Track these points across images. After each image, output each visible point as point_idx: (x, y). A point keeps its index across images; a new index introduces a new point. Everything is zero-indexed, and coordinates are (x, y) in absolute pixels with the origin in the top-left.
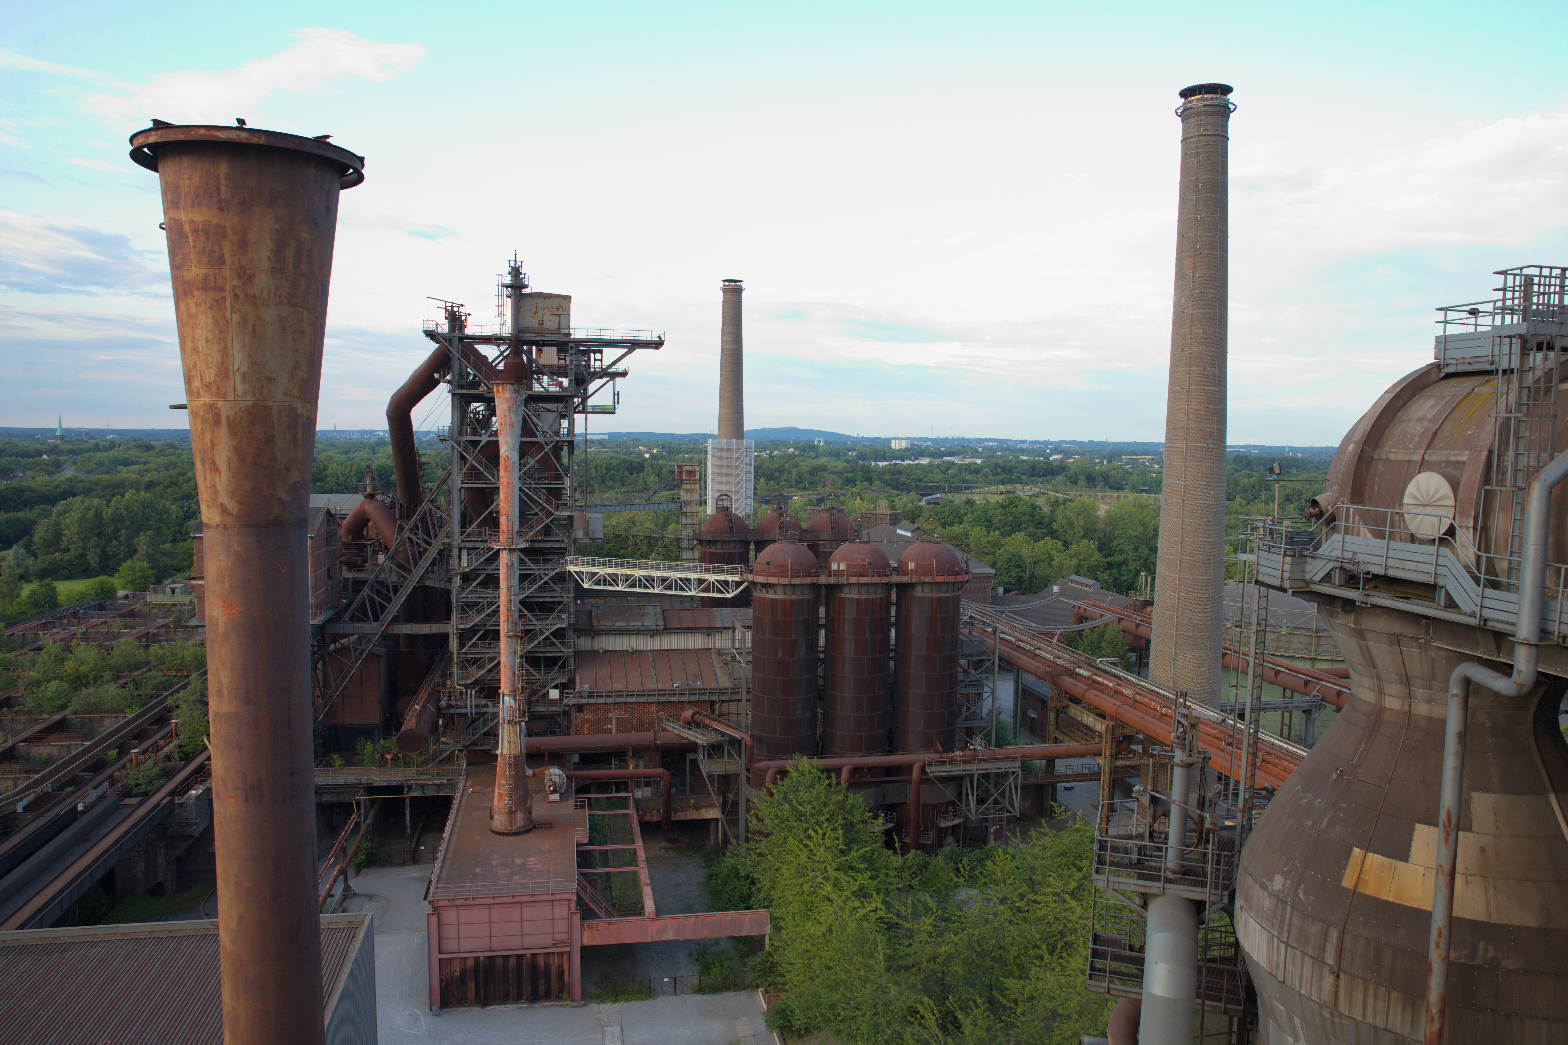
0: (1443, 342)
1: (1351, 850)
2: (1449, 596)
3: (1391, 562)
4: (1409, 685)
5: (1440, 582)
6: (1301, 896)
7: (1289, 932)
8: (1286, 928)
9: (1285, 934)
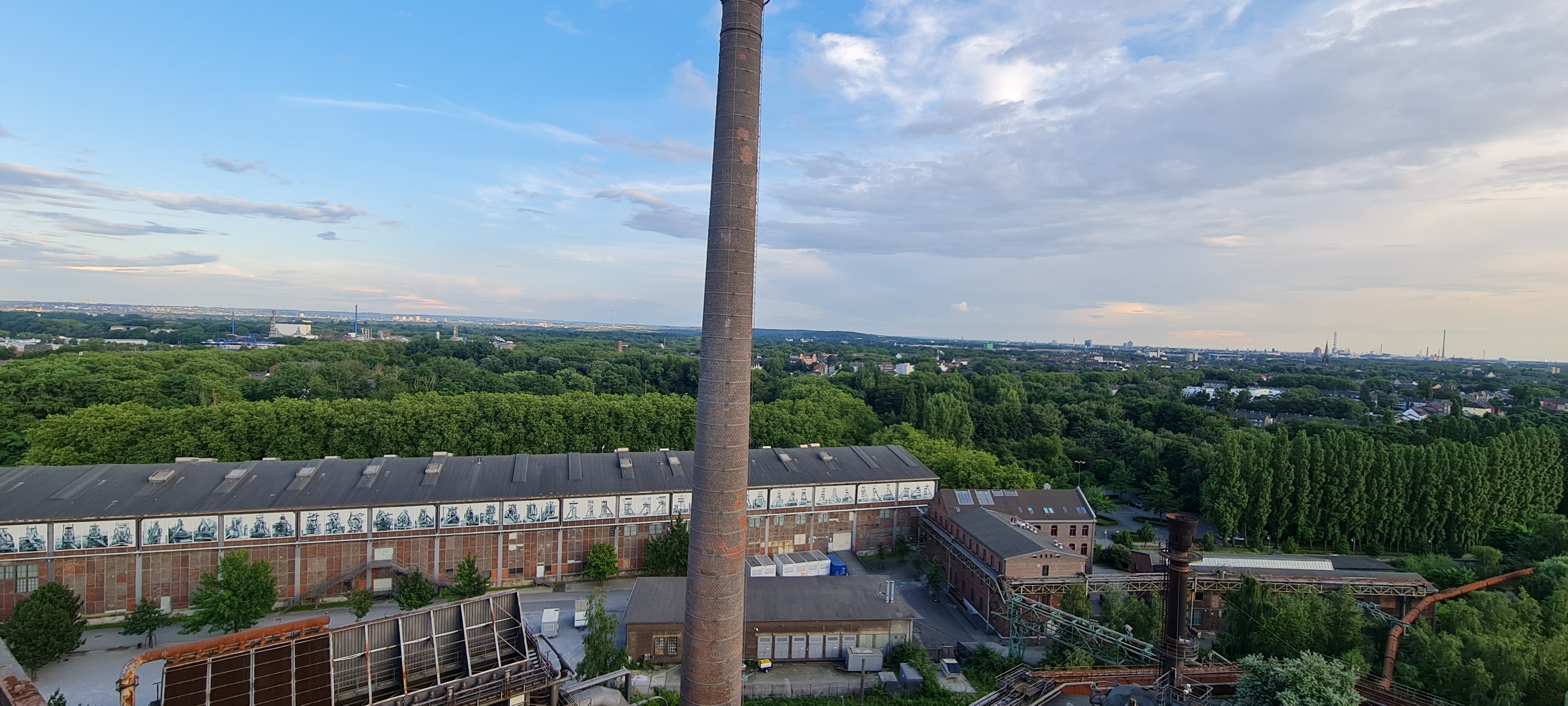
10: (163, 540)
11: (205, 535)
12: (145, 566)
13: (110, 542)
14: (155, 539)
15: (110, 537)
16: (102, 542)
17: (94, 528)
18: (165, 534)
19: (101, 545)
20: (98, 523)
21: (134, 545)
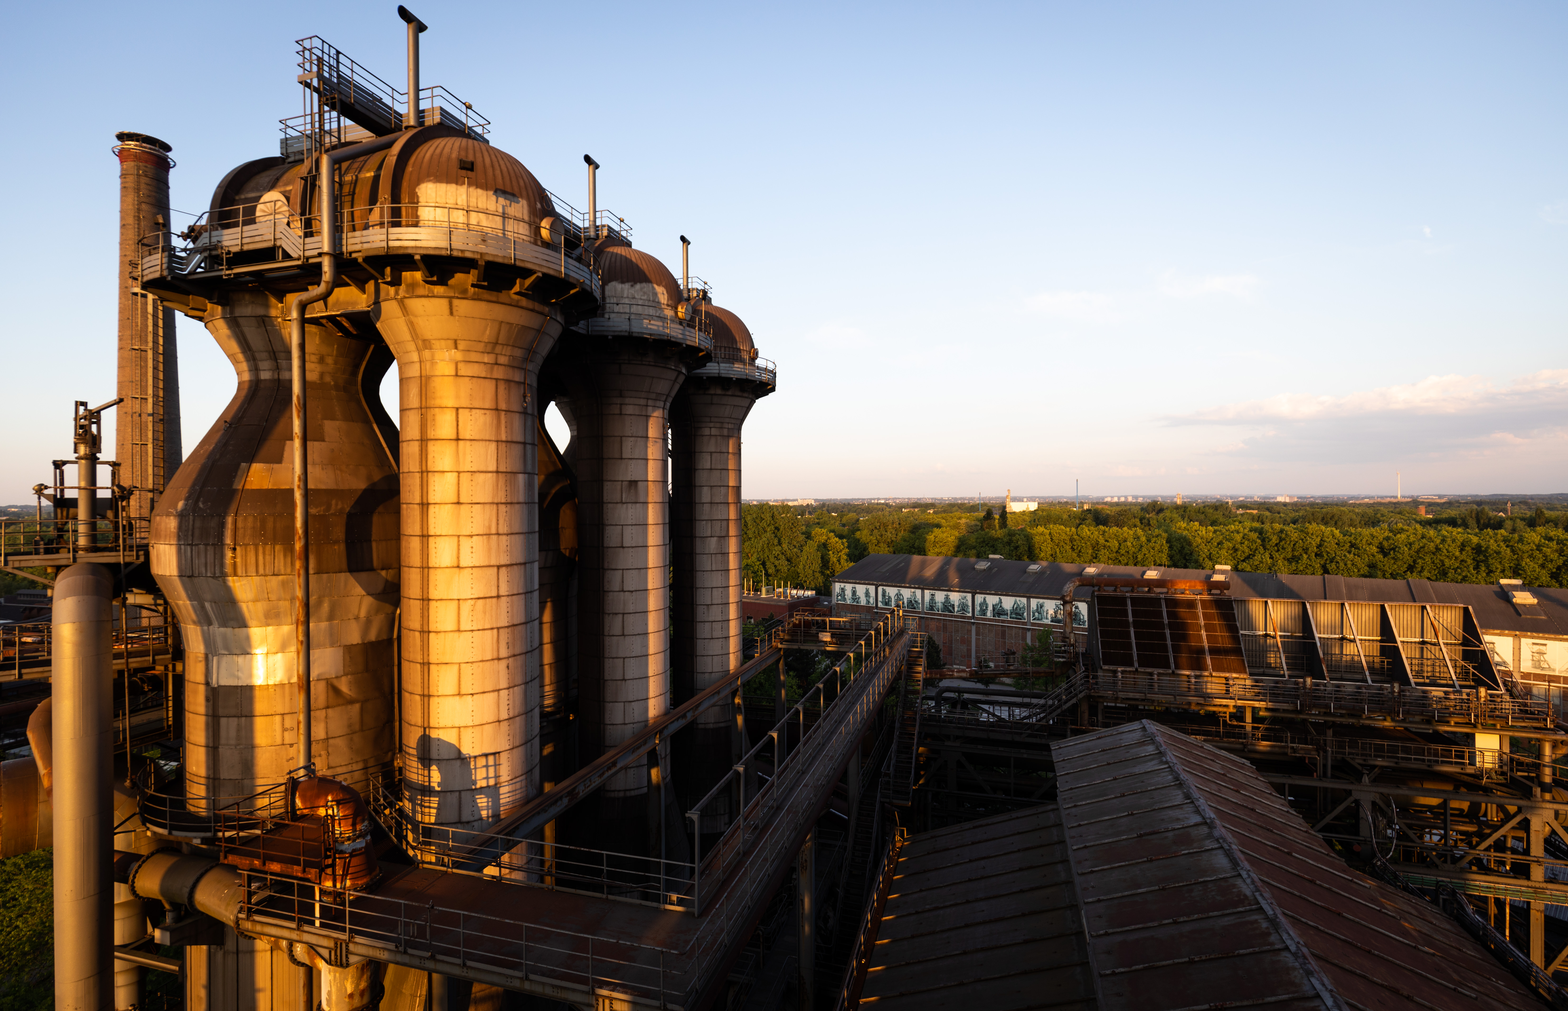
0: (285, 143)
1: (239, 465)
2: (284, 251)
3: (245, 241)
4: (276, 359)
5: (278, 243)
6: (201, 505)
7: (193, 535)
8: (190, 533)
9: (190, 538)
10: (989, 614)
11: (1017, 612)
12: (977, 634)
13: (956, 609)
14: (983, 612)
15: (956, 604)
16: (951, 608)
17: (947, 597)
18: (990, 608)
19: (951, 612)
20: (949, 593)
21: (970, 615)
